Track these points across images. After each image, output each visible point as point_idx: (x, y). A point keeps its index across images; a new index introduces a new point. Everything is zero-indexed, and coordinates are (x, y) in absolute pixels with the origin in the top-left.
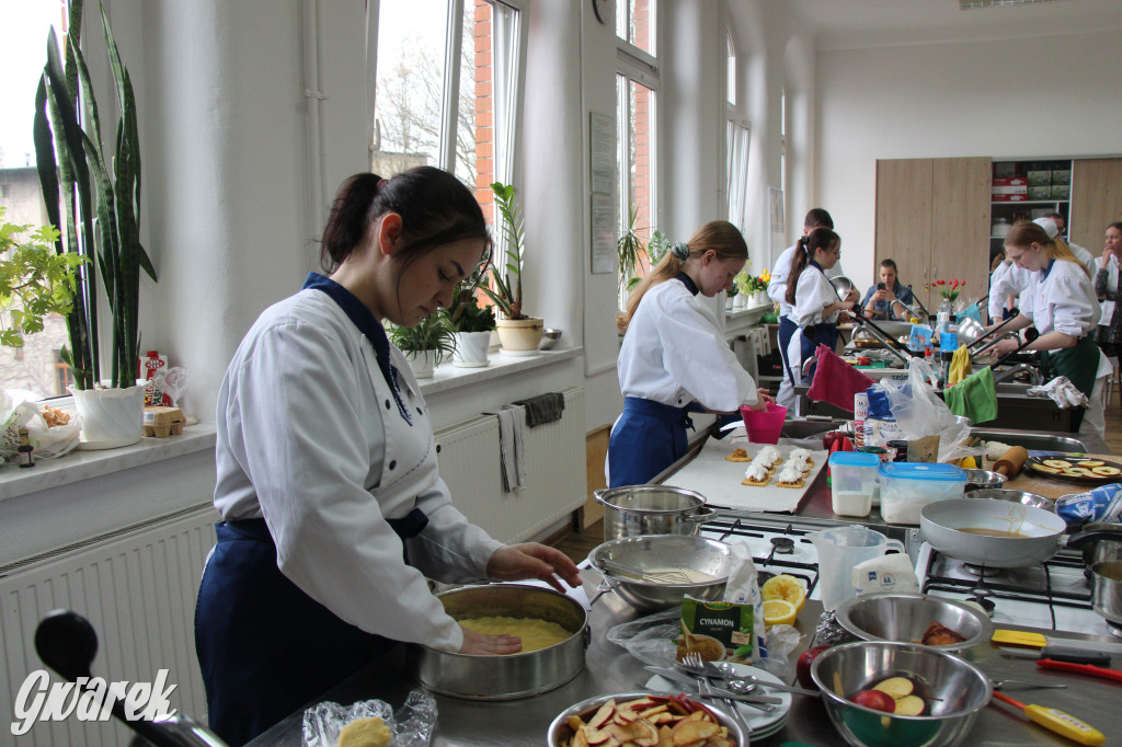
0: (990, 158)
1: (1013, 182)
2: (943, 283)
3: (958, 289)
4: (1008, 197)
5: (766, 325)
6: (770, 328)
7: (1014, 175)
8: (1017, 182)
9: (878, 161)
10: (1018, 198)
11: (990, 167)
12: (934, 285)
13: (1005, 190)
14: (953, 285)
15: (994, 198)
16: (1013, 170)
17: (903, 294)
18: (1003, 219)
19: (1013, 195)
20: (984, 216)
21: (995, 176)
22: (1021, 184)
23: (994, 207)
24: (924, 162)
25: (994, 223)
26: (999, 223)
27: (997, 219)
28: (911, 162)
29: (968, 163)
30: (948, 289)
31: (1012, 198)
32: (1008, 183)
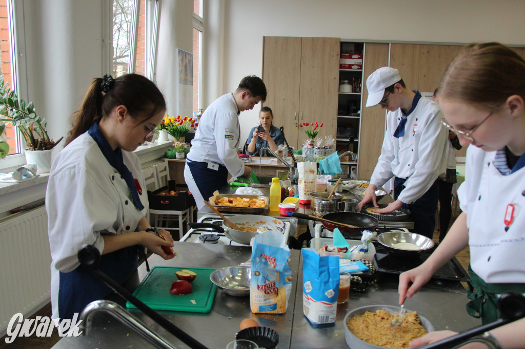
0: (340, 39)
1: (353, 56)
2: (307, 125)
3: (318, 130)
4: (350, 66)
5: (166, 160)
6: (169, 162)
7: (353, 52)
8: (356, 56)
9: (264, 38)
10: (356, 67)
11: (339, 45)
12: (301, 126)
13: (348, 61)
14: (314, 126)
15: (341, 66)
16: (353, 49)
17: (278, 134)
18: (346, 81)
19: (353, 65)
20: (335, 78)
21: (342, 52)
22: (359, 58)
23: (341, 73)
24: (296, 39)
25: (341, 83)
26: (344, 83)
27: (343, 81)
28: (287, 39)
29: (325, 42)
30: (311, 129)
31: (353, 67)
32: (350, 57)
